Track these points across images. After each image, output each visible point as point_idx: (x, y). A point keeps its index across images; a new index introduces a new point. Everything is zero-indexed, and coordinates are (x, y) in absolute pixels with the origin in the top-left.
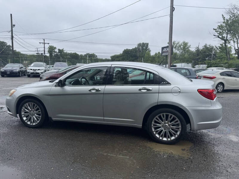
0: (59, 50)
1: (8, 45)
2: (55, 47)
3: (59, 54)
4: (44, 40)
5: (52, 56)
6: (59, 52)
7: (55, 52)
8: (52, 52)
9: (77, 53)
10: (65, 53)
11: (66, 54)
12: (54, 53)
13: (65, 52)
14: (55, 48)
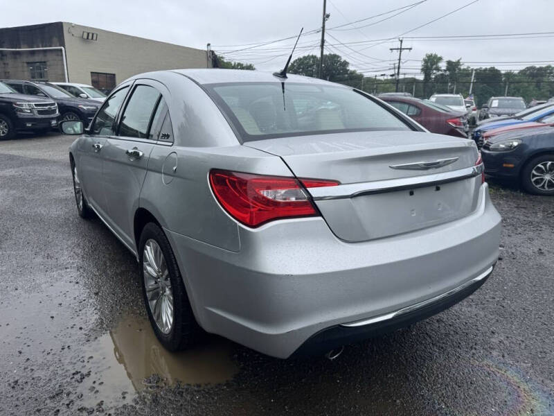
0: (449, 63)
1: (342, 60)
2: (439, 56)
3: (448, 73)
4: (401, 41)
5: (431, 78)
6: (448, 69)
7: (438, 69)
8: (431, 69)
9: (496, 68)
10: (464, 70)
11: (467, 73)
12: (435, 71)
13: (462, 67)
14: (440, 59)
